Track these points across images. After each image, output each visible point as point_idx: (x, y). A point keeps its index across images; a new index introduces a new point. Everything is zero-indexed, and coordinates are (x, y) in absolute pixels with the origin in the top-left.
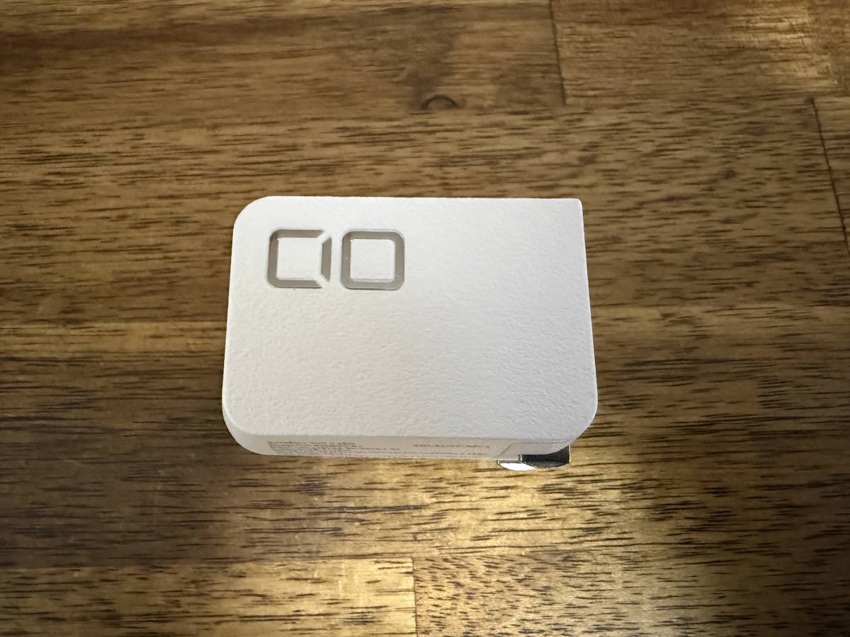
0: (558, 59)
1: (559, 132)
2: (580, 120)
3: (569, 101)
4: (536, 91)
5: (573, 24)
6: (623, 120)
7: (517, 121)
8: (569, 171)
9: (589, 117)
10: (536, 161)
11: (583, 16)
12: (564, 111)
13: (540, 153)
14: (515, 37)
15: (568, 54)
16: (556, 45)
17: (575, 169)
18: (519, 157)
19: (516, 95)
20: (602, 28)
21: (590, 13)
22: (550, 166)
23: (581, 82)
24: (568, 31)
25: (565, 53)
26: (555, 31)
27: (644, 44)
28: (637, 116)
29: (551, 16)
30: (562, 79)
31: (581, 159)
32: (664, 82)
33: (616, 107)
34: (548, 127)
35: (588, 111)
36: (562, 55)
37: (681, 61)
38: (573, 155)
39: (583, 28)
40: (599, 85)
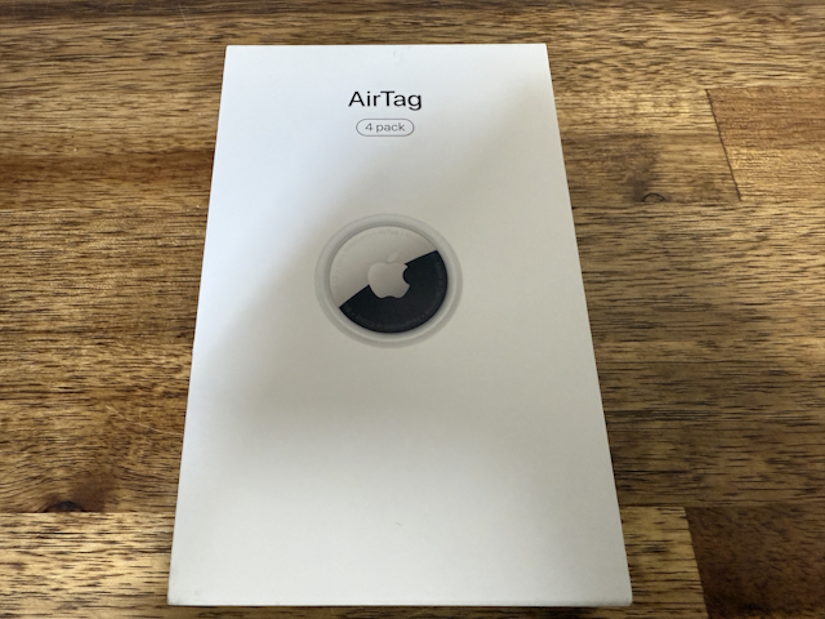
0: (731, 170)
1: (738, 219)
2: (753, 211)
3: (744, 198)
4: (719, 191)
5: (737, 148)
6: (782, 212)
7: (710, 211)
8: (751, 245)
9: (758, 209)
10: (727, 238)
11: (744, 142)
12: (740, 205)
13: (728, 233)
14: (698, 155)
15: (737, 167)
16: (727, 160)
17: (755, 244)
18: (714, 235)
19: (705, 194)
20: (758, 150)
21: (748, 140)
22: (738, 242)
23: (749, 186)
24: (735, 152)
25: (735, 166)
26: (726, 153)
27: (789, 161)
28: (792, 209)
29: (722, 141)
30: (736, 184)
31: (758, 237)
32: (807, 187)
33: (777, 203)
34: (730, 216)
35: (758, 204)
36: (733, 168)
37: (817, 173)
38: (752, 235)
39: (745, 151)
40: (762, 189)
